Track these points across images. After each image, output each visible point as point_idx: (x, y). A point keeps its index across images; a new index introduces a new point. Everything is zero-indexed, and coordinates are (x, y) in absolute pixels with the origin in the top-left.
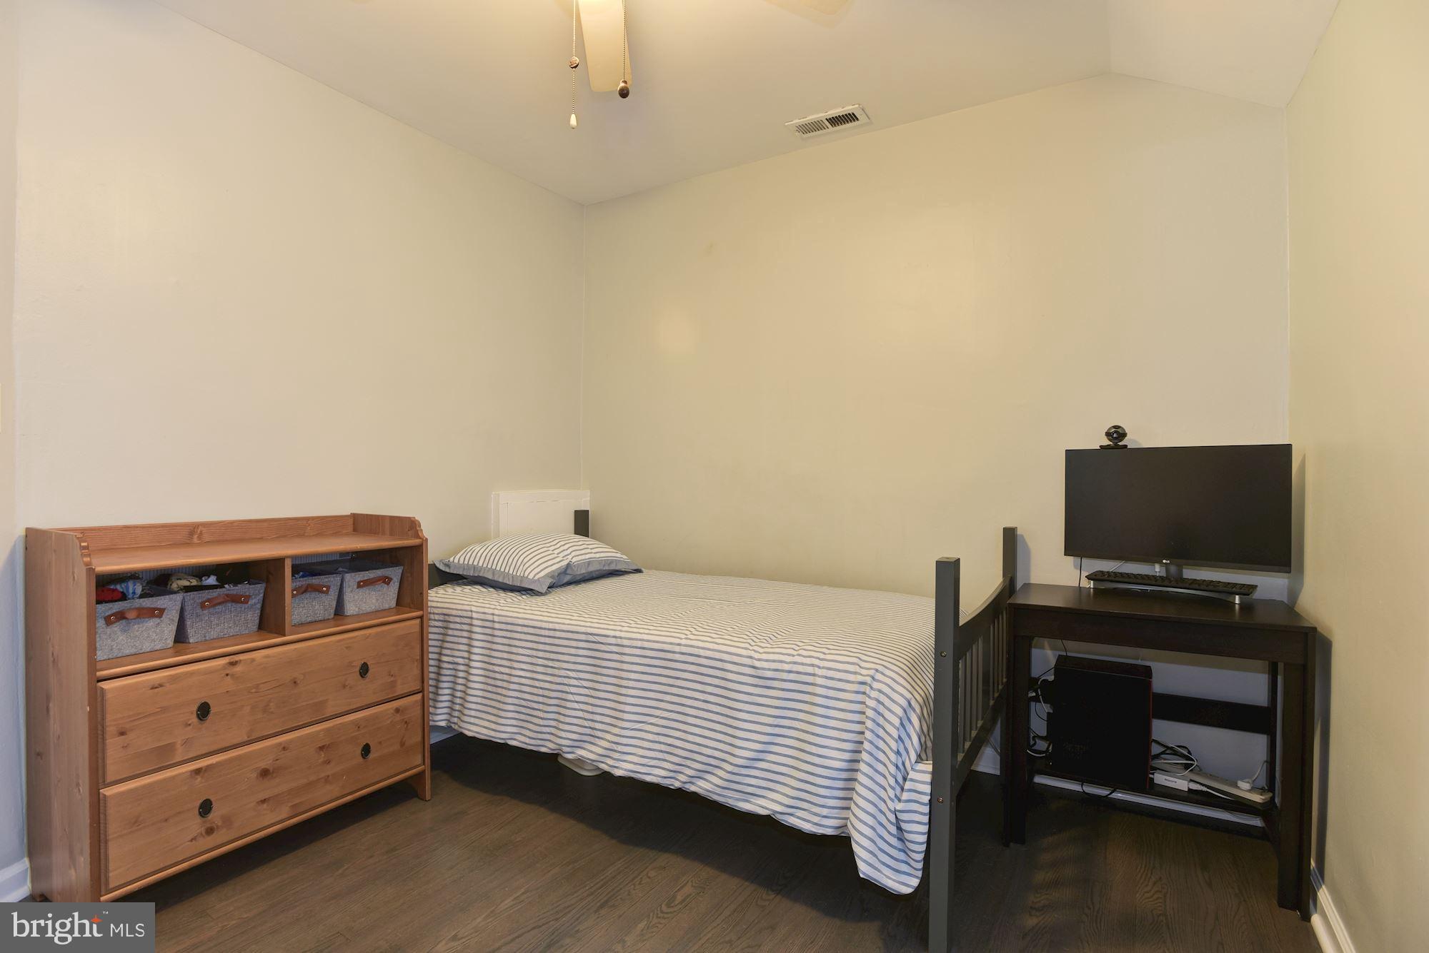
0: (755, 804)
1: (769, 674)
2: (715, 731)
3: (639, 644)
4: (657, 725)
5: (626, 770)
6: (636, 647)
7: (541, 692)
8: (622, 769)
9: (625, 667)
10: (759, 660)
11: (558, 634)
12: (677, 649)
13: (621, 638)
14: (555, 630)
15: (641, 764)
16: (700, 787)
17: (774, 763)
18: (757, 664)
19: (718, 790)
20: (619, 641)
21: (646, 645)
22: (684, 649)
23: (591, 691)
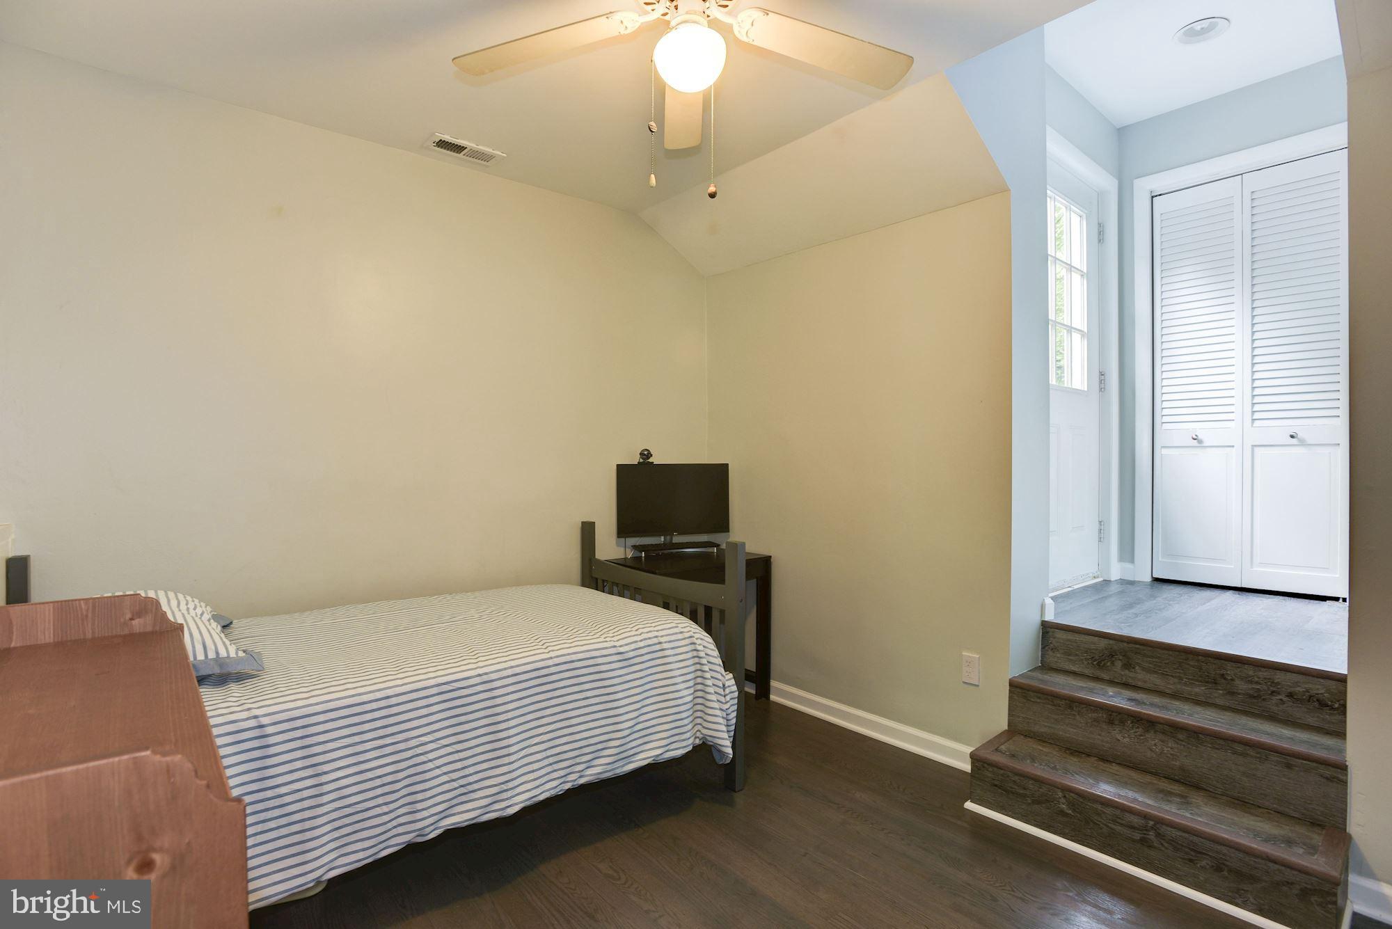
0: (637, 761)
1: (631, 654)
2: (593, 721)
3: (510, 672)
4: (543, 742)
5: (522, 802)
6: (508, 677)
7: (378, 782)
8: (516, 804)
9: (499, 701)
10: (621, 646)
11: (394, 701)
12: (550, 662)
13: (486, 674)
14: (388, 697)
15: (535, 788)
16: (591, 775)
17: (646, 721)
18: (622, 650)
19: (609, 767)
20: (485, 678)
21: (517, 670)
22: (557, 661)
23: (454, 746)
